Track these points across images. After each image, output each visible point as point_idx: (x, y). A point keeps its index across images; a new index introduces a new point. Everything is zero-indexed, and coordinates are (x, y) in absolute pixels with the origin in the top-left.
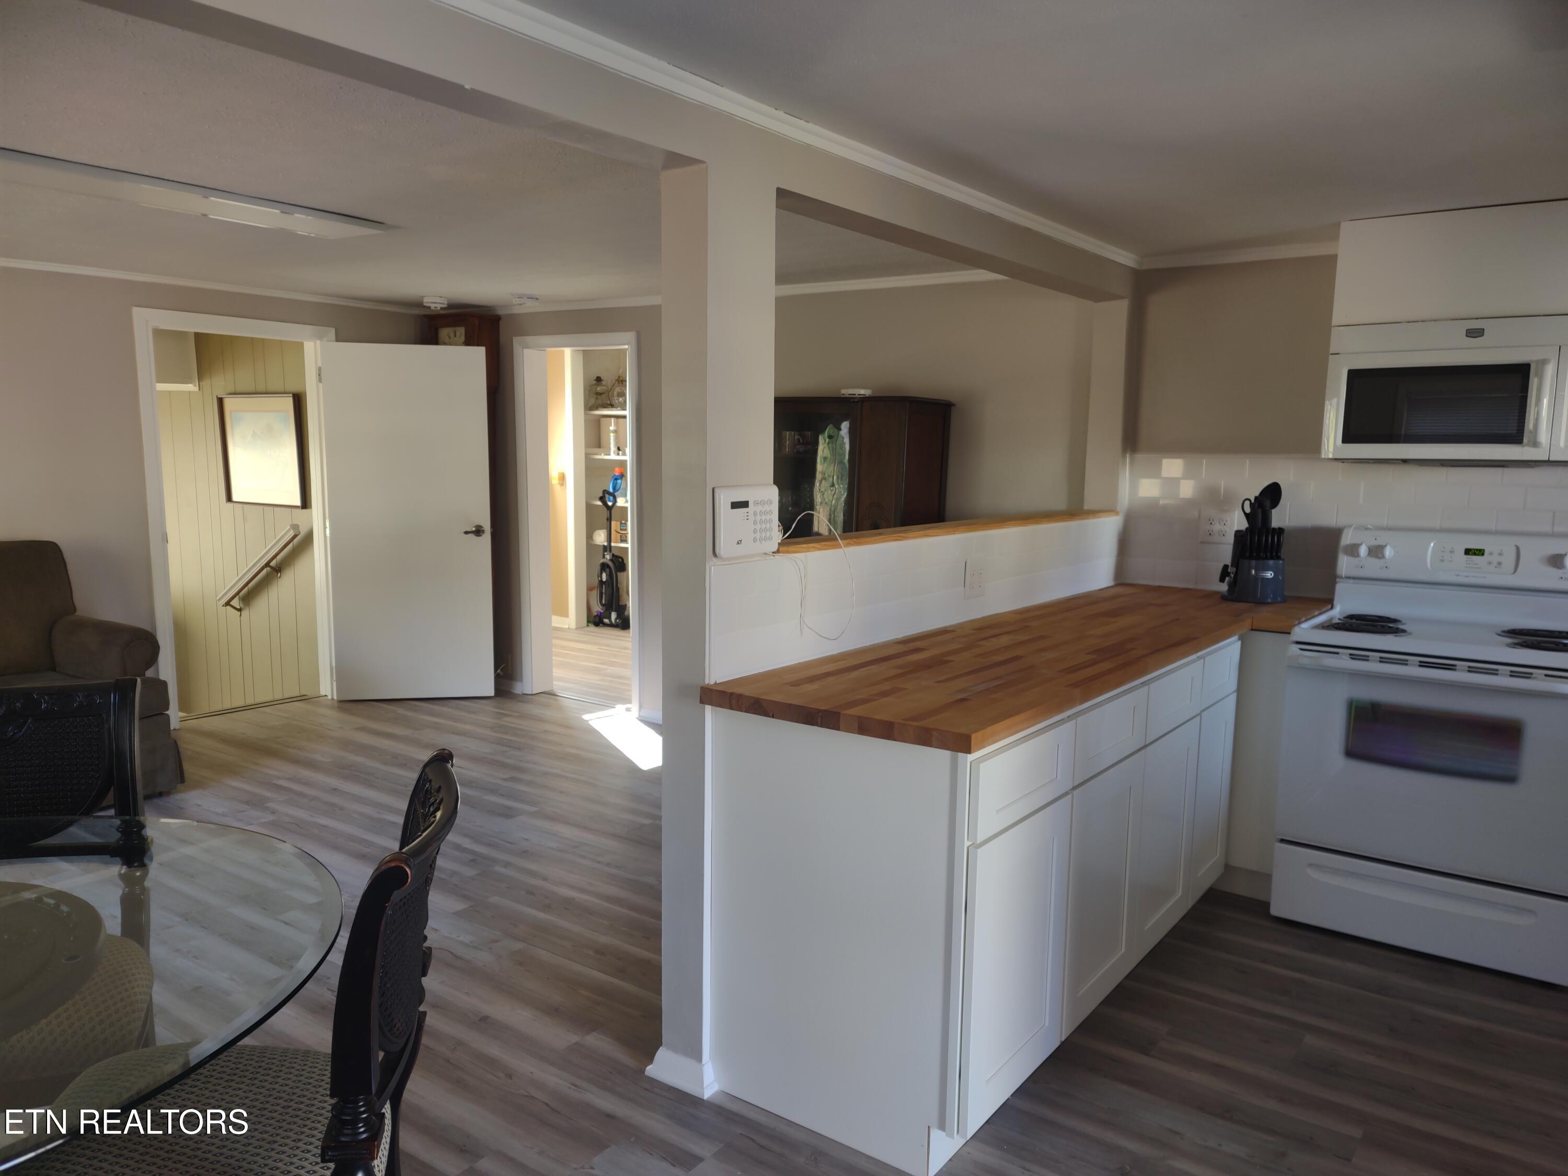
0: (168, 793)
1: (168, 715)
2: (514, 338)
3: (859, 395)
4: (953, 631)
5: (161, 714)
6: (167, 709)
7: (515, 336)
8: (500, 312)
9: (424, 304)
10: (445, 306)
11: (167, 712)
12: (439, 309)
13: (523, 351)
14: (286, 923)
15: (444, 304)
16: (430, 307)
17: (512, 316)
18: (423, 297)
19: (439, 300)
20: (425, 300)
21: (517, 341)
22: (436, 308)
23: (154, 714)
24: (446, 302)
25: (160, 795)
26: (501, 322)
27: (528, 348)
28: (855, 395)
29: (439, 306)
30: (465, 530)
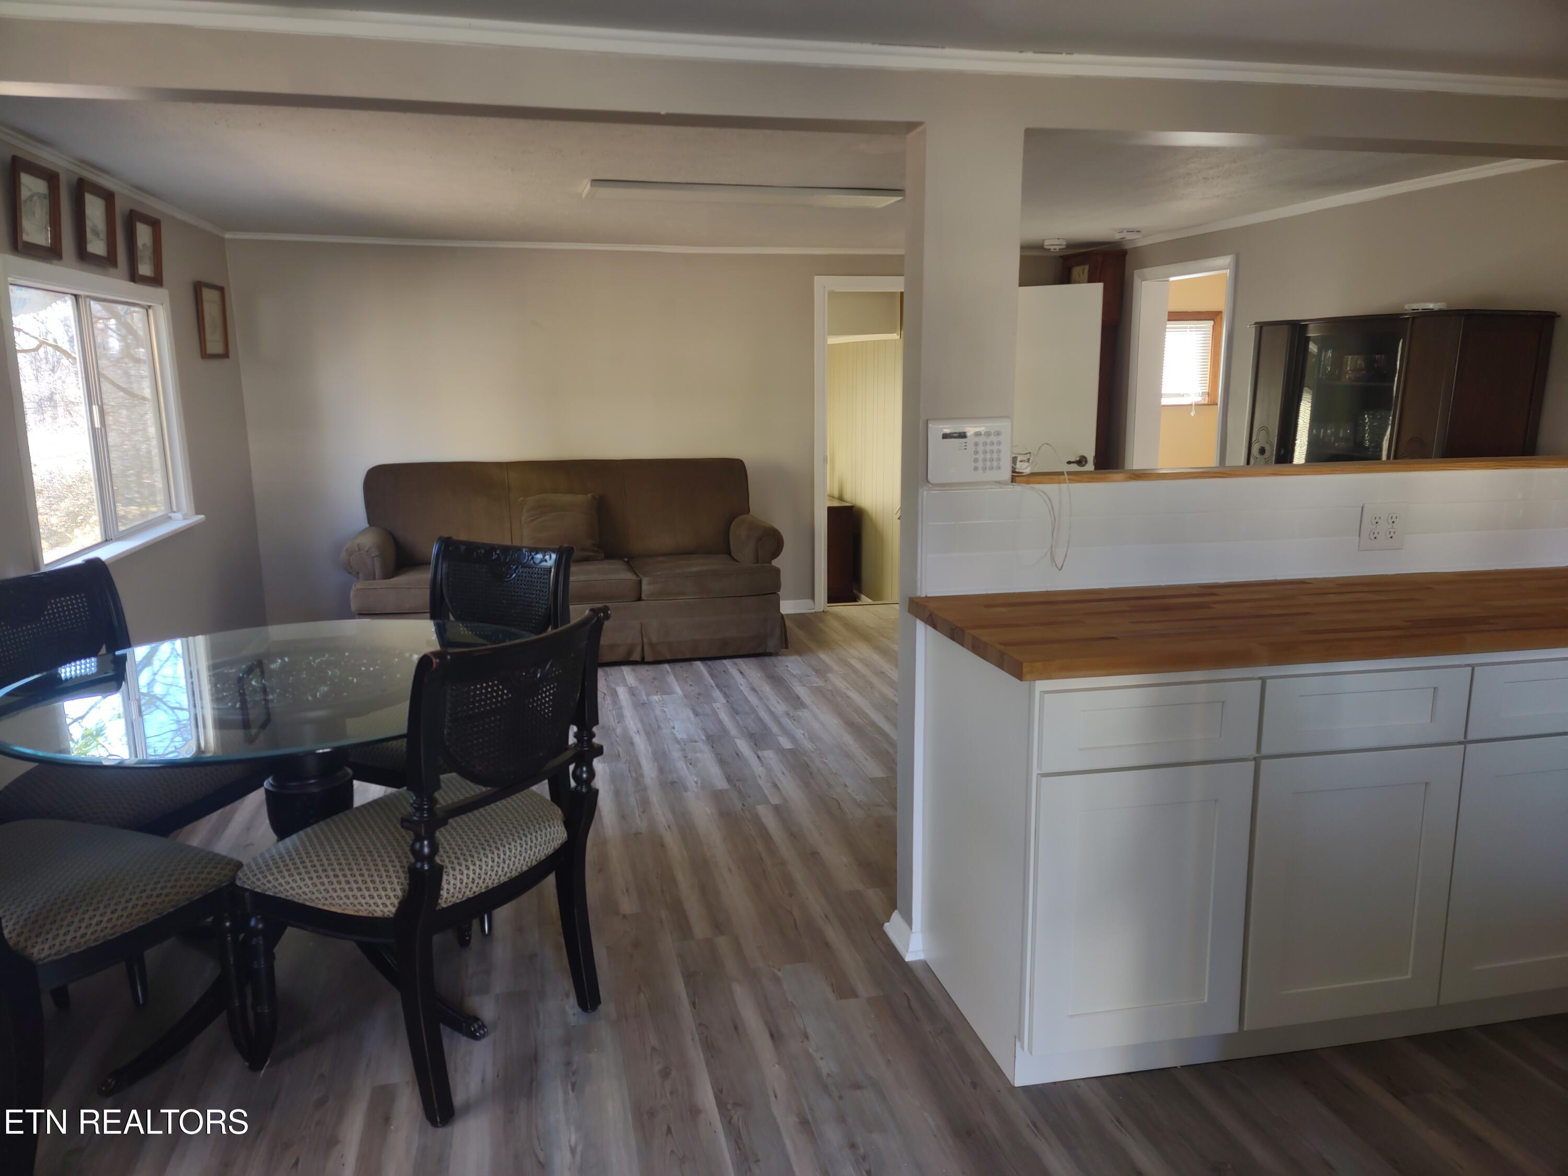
0: (775, 654)
1: (778, 595)
2: (1135, 271)
3: (1422, 309)
4: (1310, 583)
5: (775, 593)
6: (779, 591)
7: (1136, 269)
8: (1128, 246)
9: (1045, 247)
10: (1065, 247)
11: (778, 593)
12: (1057, 250)
13: (1142, 283)
14: (758, 757)
15: (1061, 245)
16: (1050, 249)
17: (1136, 249)
18: (1044, 241)
19: (1057, 242)
20: (1046, 243)
21: (1137, 273)
22: (1055, 249)
23: (769, 592)
24: (1065, 243)
25: (770, 655)
26: (1127, 257)
27: (1146, 280)
28: (1418, 309)
29: (1057, 247)
30: (1068, 461)
